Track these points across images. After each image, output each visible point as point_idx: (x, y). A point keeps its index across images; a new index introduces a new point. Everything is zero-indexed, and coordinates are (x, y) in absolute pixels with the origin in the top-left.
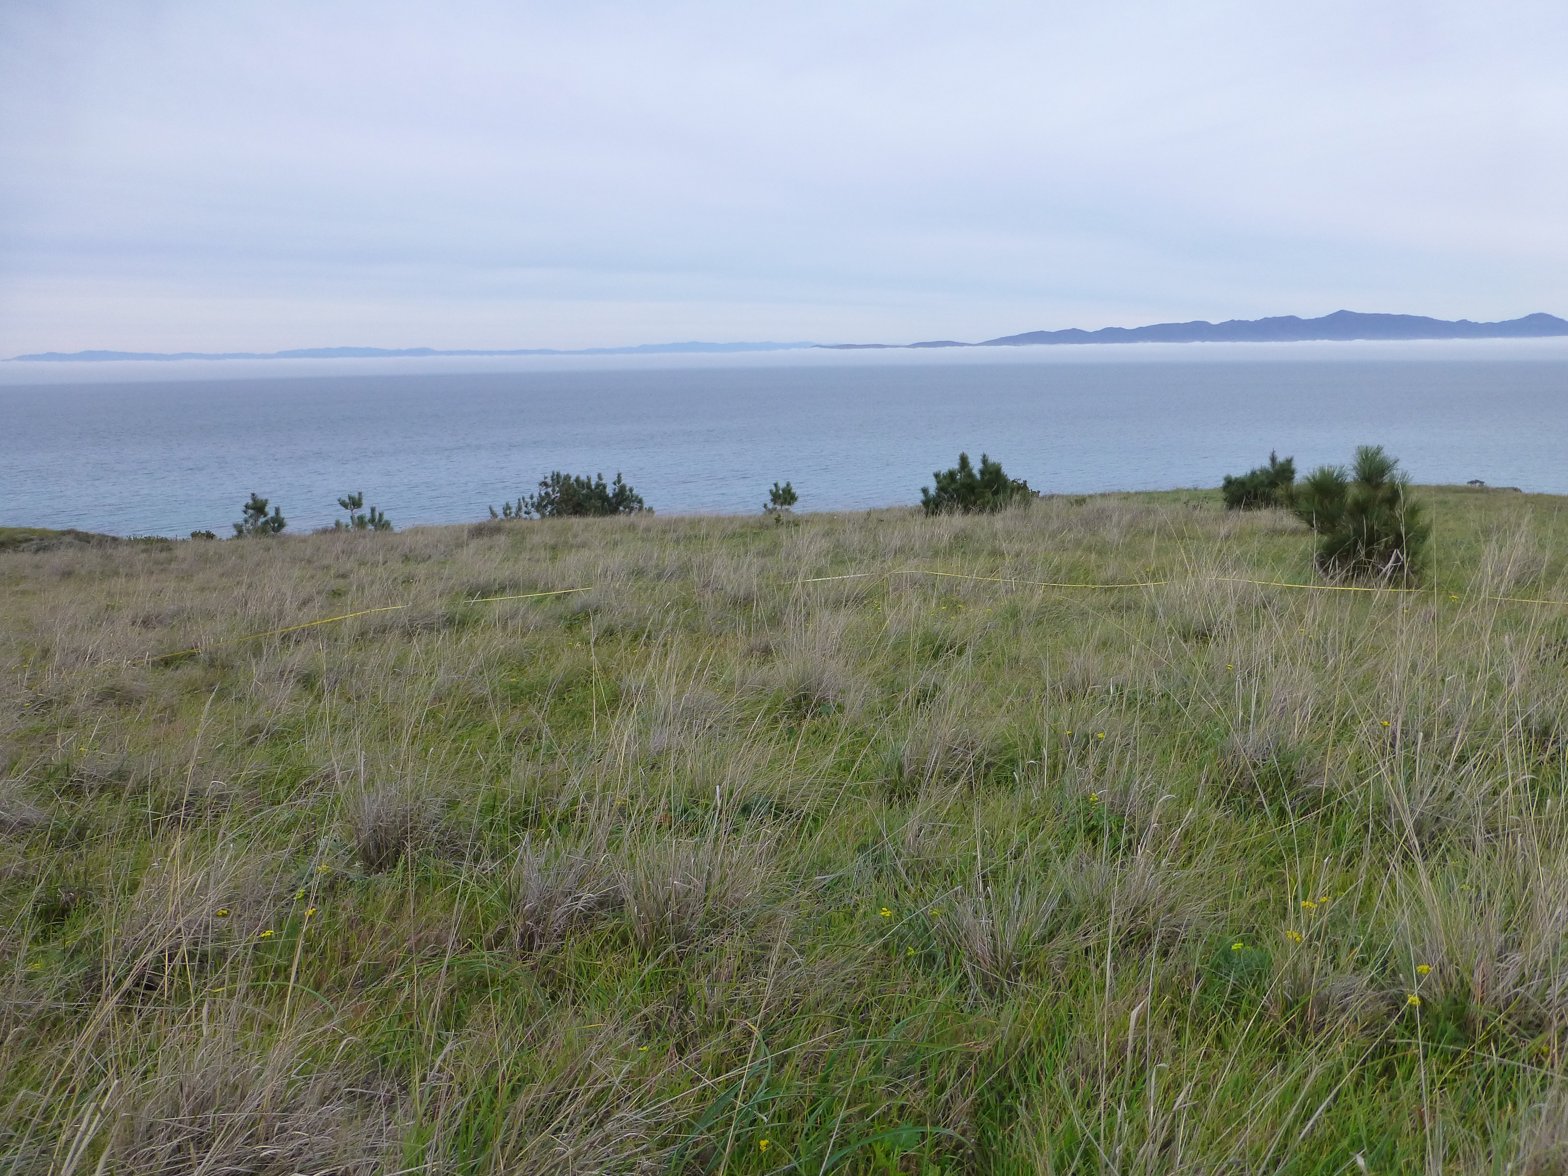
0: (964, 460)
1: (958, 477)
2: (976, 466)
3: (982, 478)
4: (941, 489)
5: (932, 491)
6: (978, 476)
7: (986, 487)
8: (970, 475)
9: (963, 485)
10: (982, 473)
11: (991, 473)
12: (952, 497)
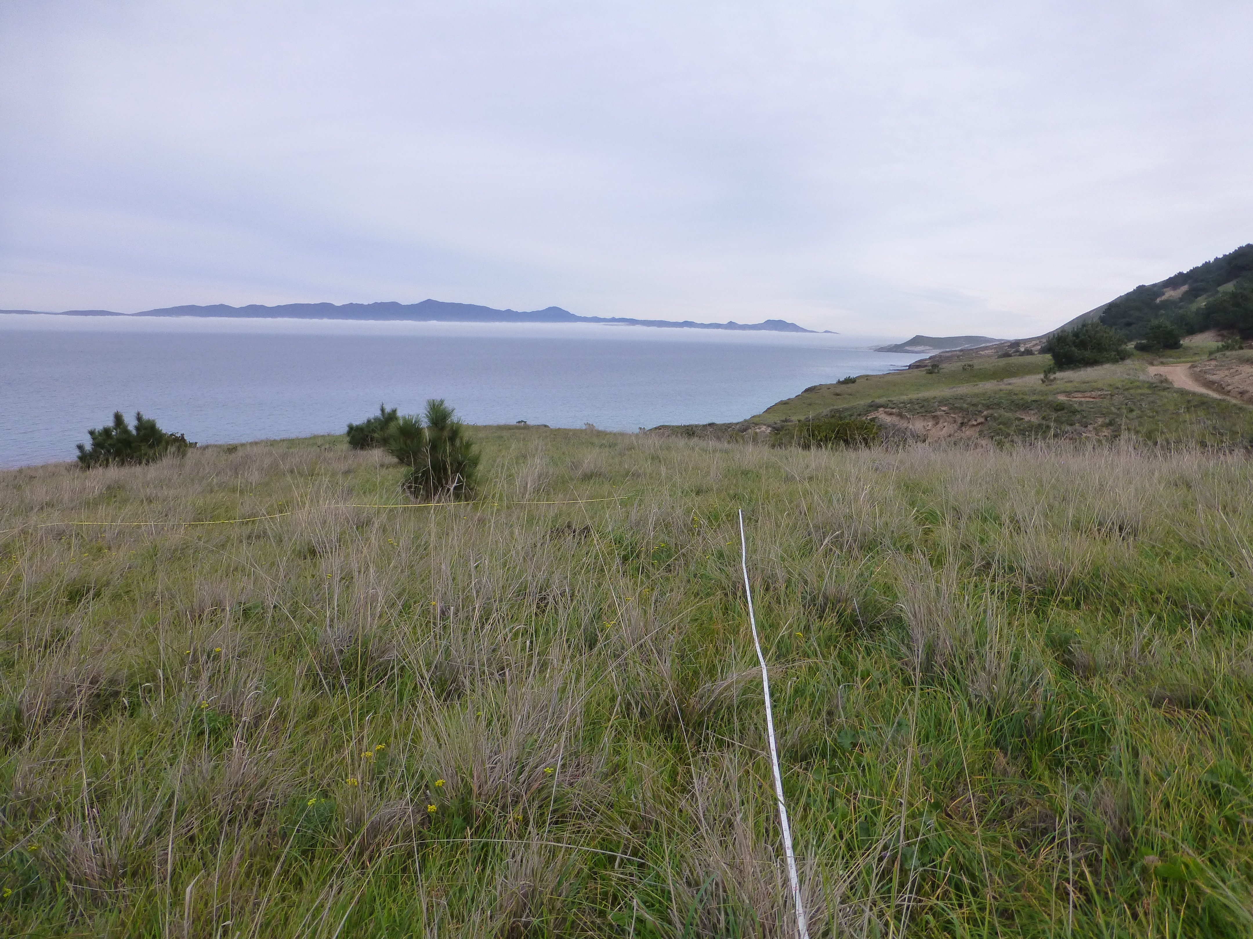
0: (118, 418)
1: (113, 433)
2: (131, 424)
3: (138, 434)
4: (98, 445)
5: (88, 446)
6: (134, 432)
7: (142, 441)
8: (126, 431)
9: (119, 441)
10: (137, 428)
11: (146, 429)
12: (109, 451)
